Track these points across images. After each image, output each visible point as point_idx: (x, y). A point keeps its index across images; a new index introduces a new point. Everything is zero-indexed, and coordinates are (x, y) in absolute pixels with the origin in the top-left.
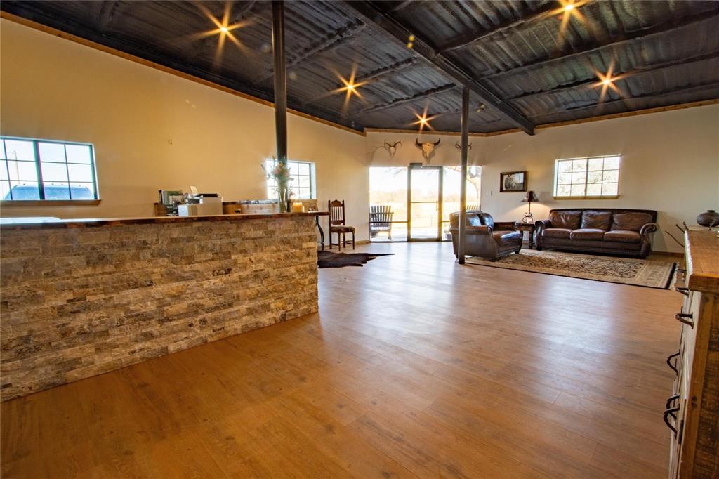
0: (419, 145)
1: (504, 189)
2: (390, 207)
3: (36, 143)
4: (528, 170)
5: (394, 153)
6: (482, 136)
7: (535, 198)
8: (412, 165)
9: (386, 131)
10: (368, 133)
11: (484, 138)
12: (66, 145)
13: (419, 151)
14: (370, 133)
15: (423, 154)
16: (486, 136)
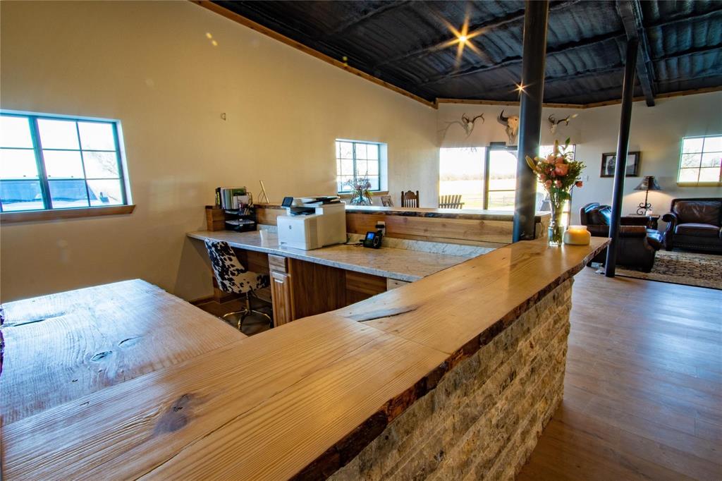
0: (504, 120)
1: (607, 173)
2: (460, 196)
3: (33, 120)
4: (641, 150)
5: (472, 130)
6: (579, 107)
7: (657, 185)
8: (493, 145)
9: (462, 102)
10: (440, 104)
11: (581, 109)
12: (79, 123)
13: (502, 127)
14: (442, 105)
15: (507, 131)
16: (584, 108)
